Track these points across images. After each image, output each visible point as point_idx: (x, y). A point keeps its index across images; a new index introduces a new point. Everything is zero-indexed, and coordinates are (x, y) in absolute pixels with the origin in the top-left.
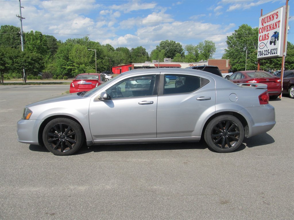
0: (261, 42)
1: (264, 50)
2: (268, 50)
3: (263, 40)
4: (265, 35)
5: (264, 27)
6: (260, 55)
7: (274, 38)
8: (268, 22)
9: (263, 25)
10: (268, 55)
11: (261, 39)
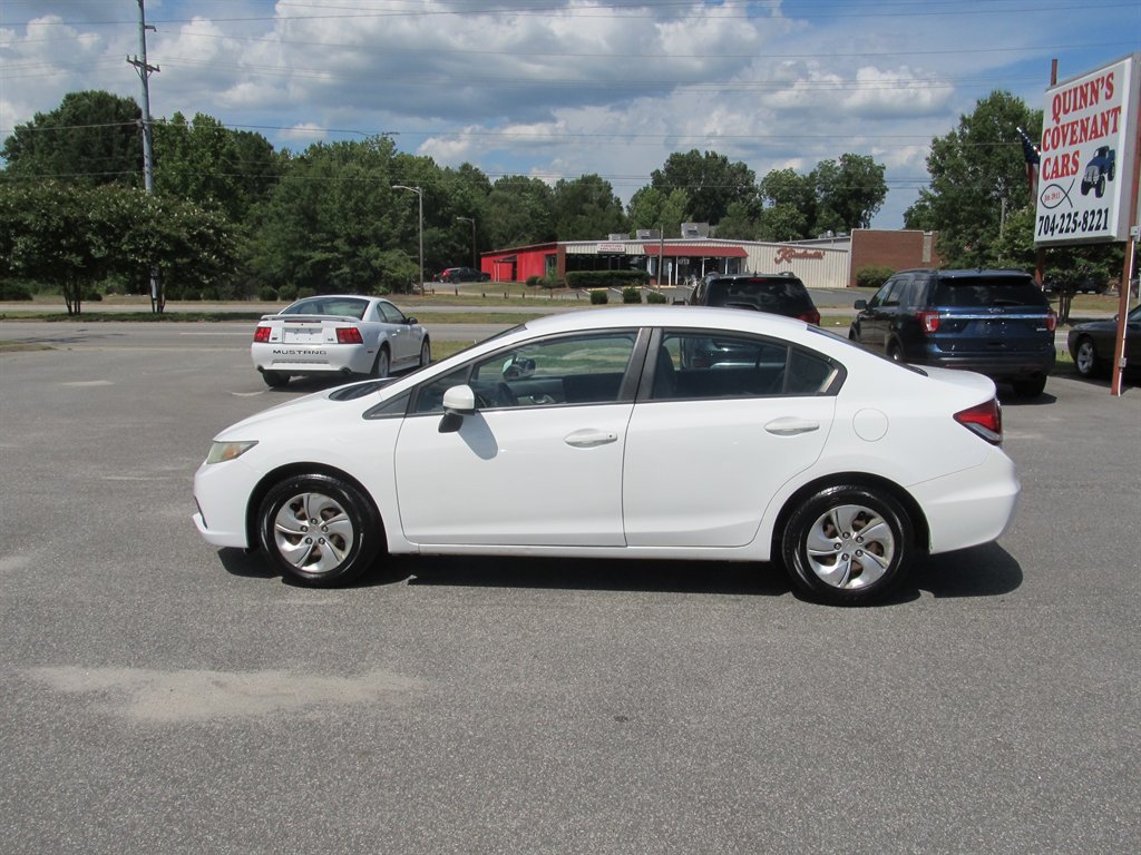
0: (1050, 182)
1: (1058, 212)
3: (1057, 176)
4: (1065, 156)
5: (1063, 127)
6: (1046, 232)
7: (1096, 169)
8: (1075, 109)
9: (1056, 117)
10: (1073, 231)
11: (1049, 169)
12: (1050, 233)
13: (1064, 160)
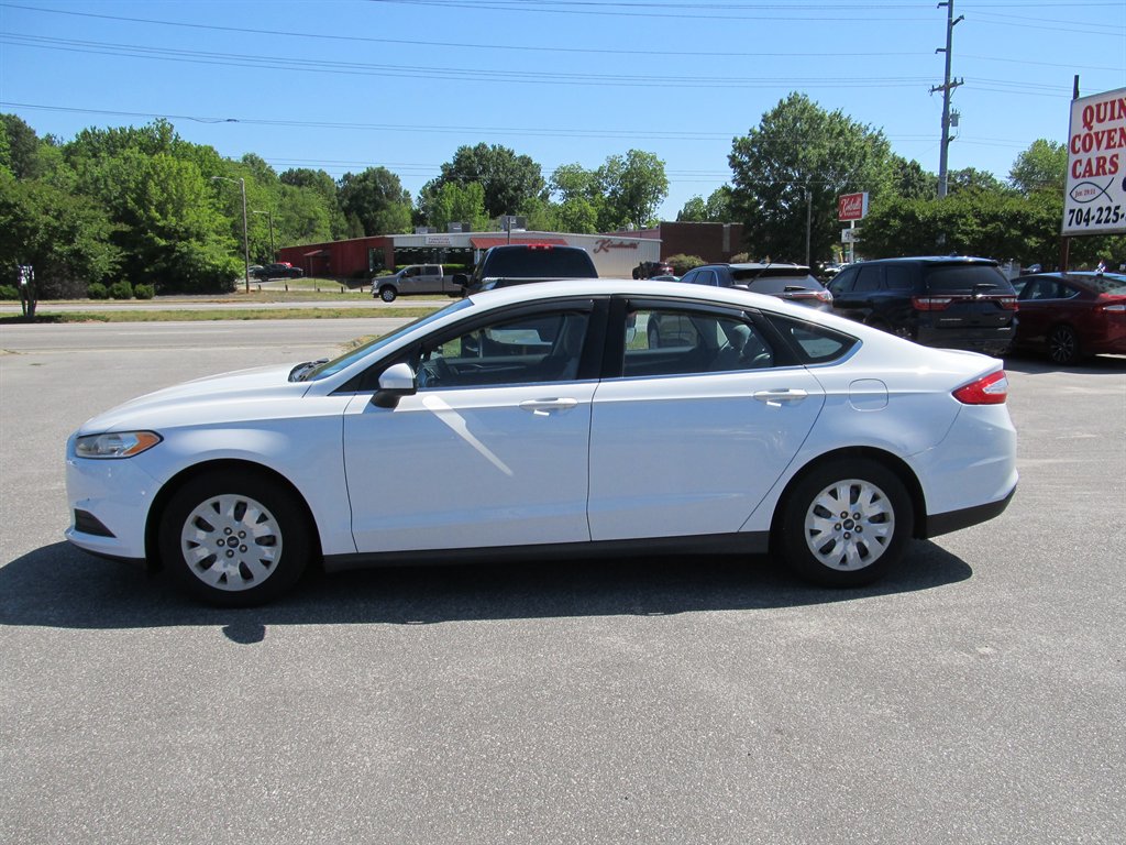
0: (1081, 180)
1: (1094, 206)
2: (1117, 208)
3: (1091, 175)
4: (1100, 159)
5: (1097, 134)
6: (1078, 223)
8: (1112, 118)
9: (1088, 125)
10: (1114, 222)
11: (1080, 169)
12: (1083, 224)
13: (1098, 163)
